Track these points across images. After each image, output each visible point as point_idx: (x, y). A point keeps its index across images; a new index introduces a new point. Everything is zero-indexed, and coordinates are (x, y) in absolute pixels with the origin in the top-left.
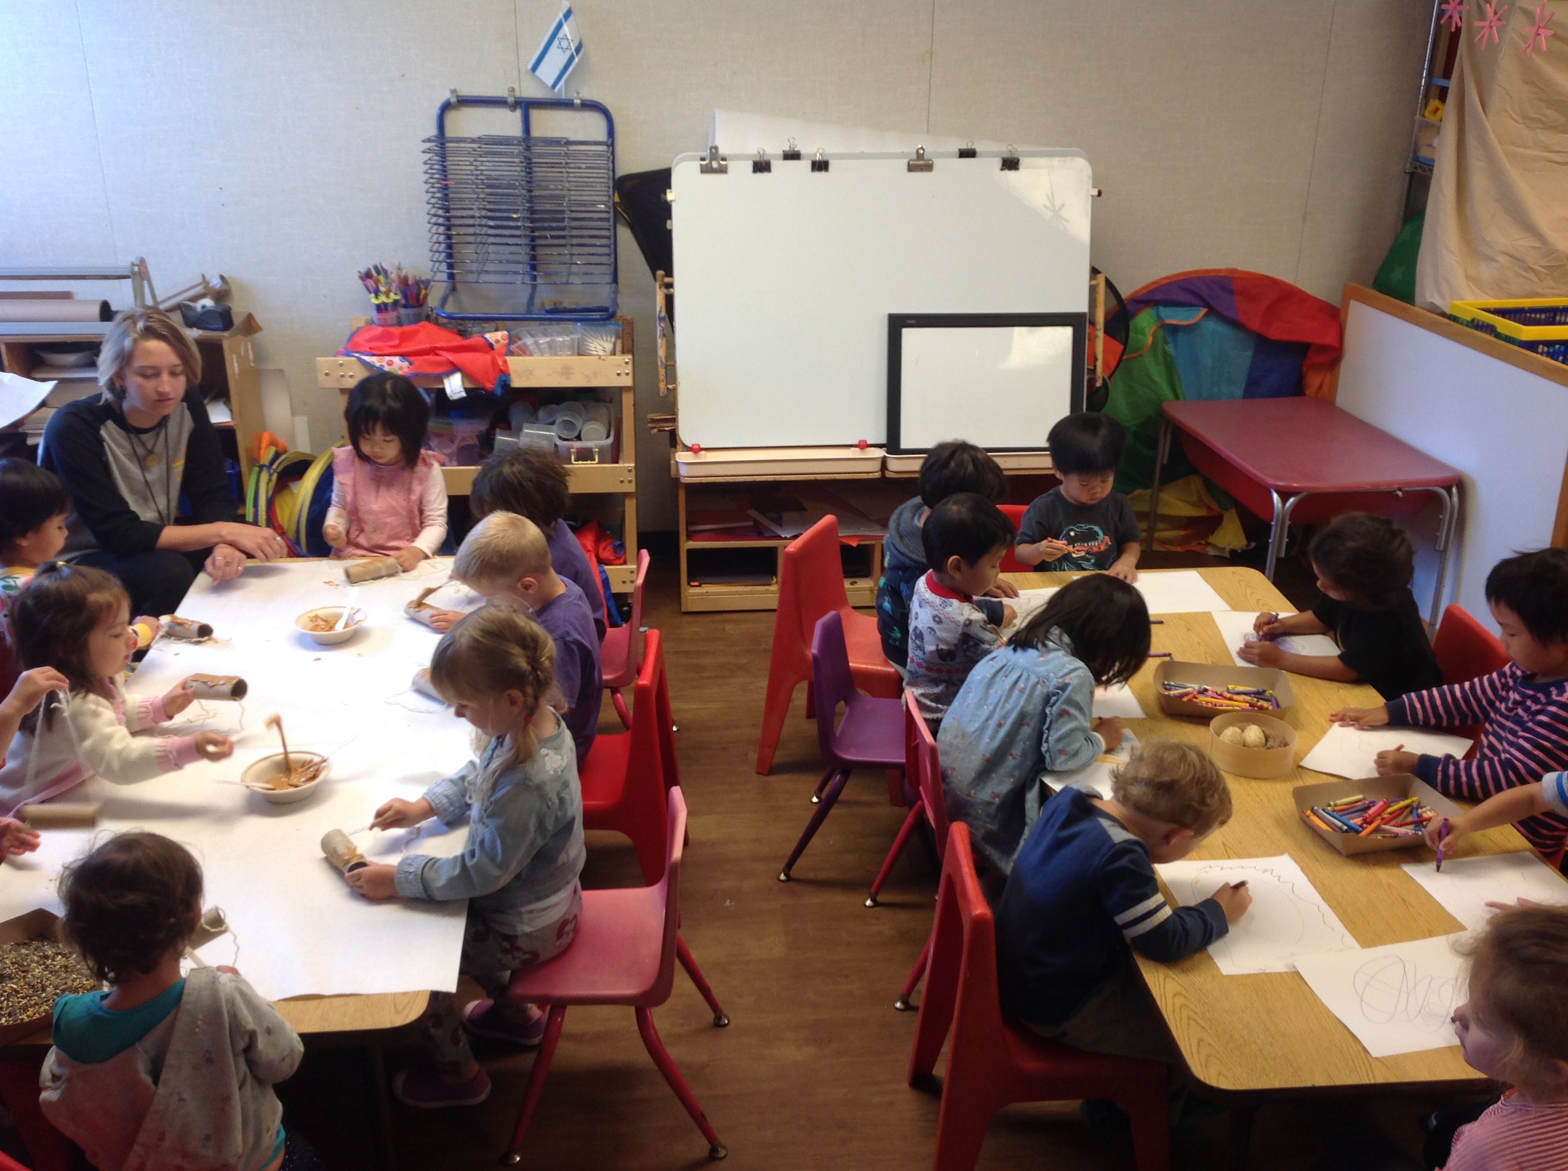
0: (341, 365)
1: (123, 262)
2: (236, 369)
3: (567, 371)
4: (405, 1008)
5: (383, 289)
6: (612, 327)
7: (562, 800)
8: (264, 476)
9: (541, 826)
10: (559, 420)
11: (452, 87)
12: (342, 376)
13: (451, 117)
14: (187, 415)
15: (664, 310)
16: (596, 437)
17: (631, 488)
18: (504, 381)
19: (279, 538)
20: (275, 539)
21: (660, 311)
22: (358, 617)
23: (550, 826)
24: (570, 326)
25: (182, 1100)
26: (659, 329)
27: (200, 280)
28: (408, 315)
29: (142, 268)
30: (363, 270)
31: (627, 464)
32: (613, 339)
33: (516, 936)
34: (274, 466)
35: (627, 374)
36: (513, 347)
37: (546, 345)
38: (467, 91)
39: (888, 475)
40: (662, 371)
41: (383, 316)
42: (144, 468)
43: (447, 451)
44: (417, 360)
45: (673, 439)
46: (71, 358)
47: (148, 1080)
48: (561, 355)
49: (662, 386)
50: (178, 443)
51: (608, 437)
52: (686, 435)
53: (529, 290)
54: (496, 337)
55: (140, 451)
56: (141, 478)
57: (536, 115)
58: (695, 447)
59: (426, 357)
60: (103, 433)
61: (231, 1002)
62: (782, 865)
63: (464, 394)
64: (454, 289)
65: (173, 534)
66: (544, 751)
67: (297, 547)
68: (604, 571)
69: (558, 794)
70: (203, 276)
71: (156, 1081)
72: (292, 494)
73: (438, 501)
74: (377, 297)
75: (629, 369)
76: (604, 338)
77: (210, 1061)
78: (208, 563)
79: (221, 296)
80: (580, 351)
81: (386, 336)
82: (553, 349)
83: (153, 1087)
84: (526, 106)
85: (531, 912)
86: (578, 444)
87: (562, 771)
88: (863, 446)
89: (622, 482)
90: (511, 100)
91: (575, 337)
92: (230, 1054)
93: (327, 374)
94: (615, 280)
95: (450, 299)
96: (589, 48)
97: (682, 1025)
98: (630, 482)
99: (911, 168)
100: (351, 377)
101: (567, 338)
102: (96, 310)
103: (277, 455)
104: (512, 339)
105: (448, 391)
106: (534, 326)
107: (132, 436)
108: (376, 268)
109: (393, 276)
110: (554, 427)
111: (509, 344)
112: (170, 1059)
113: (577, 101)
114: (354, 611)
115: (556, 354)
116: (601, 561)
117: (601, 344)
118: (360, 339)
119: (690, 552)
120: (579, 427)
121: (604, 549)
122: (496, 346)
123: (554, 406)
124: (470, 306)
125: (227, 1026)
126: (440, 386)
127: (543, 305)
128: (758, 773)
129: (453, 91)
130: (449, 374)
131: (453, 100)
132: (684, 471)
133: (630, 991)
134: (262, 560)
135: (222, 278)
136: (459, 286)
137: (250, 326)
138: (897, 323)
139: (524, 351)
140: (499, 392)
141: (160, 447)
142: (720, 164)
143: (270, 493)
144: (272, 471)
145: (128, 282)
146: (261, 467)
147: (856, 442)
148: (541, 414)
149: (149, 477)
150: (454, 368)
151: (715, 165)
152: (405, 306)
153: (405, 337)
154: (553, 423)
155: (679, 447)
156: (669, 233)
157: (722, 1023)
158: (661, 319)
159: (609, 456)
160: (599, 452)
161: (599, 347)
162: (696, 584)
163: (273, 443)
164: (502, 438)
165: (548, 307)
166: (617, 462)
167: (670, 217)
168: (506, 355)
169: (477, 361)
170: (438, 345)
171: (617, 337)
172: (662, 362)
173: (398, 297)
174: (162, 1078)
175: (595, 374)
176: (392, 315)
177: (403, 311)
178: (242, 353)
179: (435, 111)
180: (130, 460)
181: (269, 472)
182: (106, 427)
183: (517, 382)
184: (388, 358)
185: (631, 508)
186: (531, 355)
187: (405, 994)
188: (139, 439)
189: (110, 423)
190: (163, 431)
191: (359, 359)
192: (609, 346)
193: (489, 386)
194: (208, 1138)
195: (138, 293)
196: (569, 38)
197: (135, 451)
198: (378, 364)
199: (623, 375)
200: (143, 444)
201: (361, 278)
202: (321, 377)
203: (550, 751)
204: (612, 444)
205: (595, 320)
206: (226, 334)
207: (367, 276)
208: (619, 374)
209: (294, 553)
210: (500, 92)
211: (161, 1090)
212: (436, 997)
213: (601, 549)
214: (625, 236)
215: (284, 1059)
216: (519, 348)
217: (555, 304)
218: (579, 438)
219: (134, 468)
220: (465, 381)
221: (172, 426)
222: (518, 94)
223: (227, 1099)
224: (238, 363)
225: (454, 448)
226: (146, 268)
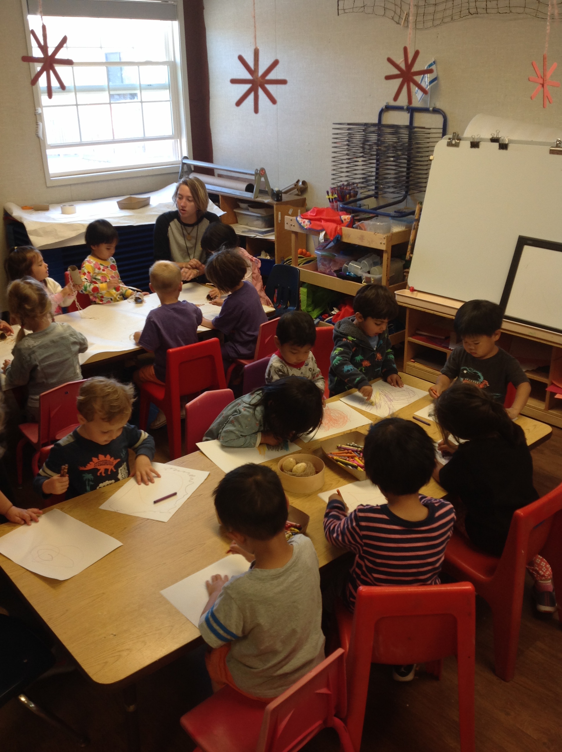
0: (291, 220)
3: (362, 238)
11: (388, 101)
12: (291, 225)
13: (384, 115)
18: (339, 238)
29: (263, 172)
35: (384, 244)
36: (353, 224)
37: (372, 226)
40: (409, 247)
41: (331, 204)
42: (186, 240)
44: (314, 222)
45: (403, 282)
49: (407, 254)
54: (345, 218)
55: (185, 233)
56: (184, 244)
57: (417, 115)
58: (411, 288)
59: (318, 222)
74: (328, 195)
75: (385, 241)
84: (412, 111)
90: (405, 108)
93: (287, 223)
99: (552, 152)
100: (294, 226)
102: (245, 187)
107: (182, 226)
110: (361, 265)
111: (352, 222)
113: (431, 109)
120: (369, 267)
129: (387, 103)
130: (321, 231)
131: (387, 107)
135: (304, 182)
138: (523, 242)
139: (360, 227)
141: (194, 232)
142: (456, 142)
149: (188, 245)
150: (324, 229)
151: (454, 142)
153: (318, 213)
155: (403, 287)
162: (412, 360)
169: (334, 227)
172: (410, 242)
175: (372, 241)
176: (335, 204)
180: (181, 236)
183: (347, 240)
190: (196, 228)
191: (297, 219)
193: (331, 238)
197: (183, 233)
199: (382, 244)
200: (186, 230)
204: (381, 278)
206: (275, 203)
218: (369, 272)
219: (181, 240)
224: (281, 216)
225: (337, 267)
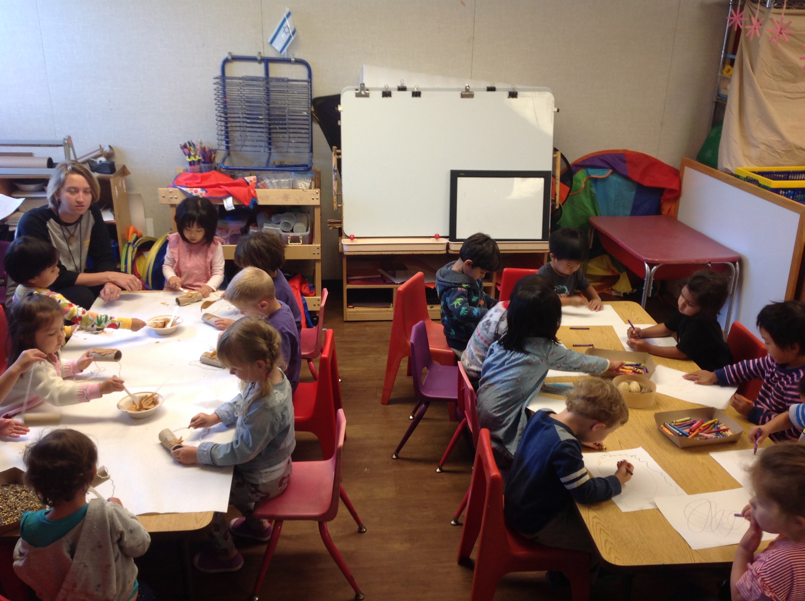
0: (171, 192)
1: (60, 138)
2: (117, 194)
3: (286, 197)
4: (201, 520)
5: (192, 154)
6: (310, 175)
7: (283, 416)
8: (131, 249)
9: (272, 429)
10: (282, 222)
11: (229, 51)
12: (171, 198)
13: (228, 67)
14: (91, 216)
15: (336, 166)
16: (301, 231)
17: (319, 257)
18: (255, 202)
19: (138, 280)
20: (136, 280)
21: (334, 167)
22: (178, 321)
23: (277, 429)
24: (288, 174)
25: (85, 566)
26: (334, 176)
27: (99, 148)
28: (205, 167)
29: (69, 141)
30: (183, 144)
31: (317, 245)
32: (310, 181)
33: (258, 485)
34: (136, 244)
35: (317, 199)
36: (259, 184)
37: (276, 184)
38: (238, 53)
39: (450, 252)
40: (335, 198)
41: (193, 167)
42: (69, 243)
43: (224, 237)
44: (210, 190)
45: (340, 232)
46: (32, 187)
47: (68, 556)
48: (284, 189)
49: (335, 205)
50: (86, 231)
51: (307, 230)
52: (347, 230)
53: (267, 155)
54: (251, 179)
55: (67, 234)
56: (68, 249)
57: (272, 66)
58: (351, 237)
59: (214, 189)
60: (48, 225)
61: (111, 517)
62: (394, 450)
63: (234, 208)
64: (229, 154)
65: (83, 277)
66: (275, 391)
67: (147, 286)
68: (304, 300)
69: (282, 413)
70: (100, 146)
71: (72, 557)
72: (145, 258)
73: (220, 262)
74: (189, 158)
75: (318, 196)
76: (306, 180)
77: (100, 547)
78: (102, 292)
79: (109, 156)
80: (293, 186)
81: (194, 178)
82: (279, 185)
83: (71, 559)
84: (267, 61)
85: (266, 472)
86: (291, 234)
87: (284, 401)
88: (437, 237)
89: (314, 254)
90: (259, 58)
91: (291, 179)
92: (110, 543)
93: (163, 197)
94: (311, 151)
95: (227, 159)
96: (299, 32)
97: (342, 532)
98: (318, 254)
99: (463, 96)
100: (176, 198)
101: (287, 180)
102: (45, 162)
103: (137, 238)
104: (259, 180)
105: (226, 206)
106: (270, 174)
107: (63, 227)
108: (189, 143)
109: (198, 147)
110: (280, 225)
111: (257, 182)
112: (80, 546)
113: (293, 60)
114: (176, 318)
115: (281, 188)
116: (303, 294)
117: (304, 184)
118: (181, 179)
119: (348, 290)
120: (292, 225)
121: (305, 288)
122: (250, 184)
123: (280, 215)
124: (237, 163)
125: (109, 528)
126: (222, 204)
127: (274, 163)
128: (383, 404)
129: (230, 53)
130: (226, 197)
131: (230, 58)
132: (346, 249)
133: (317, 513)
134: (129, 291)
135: (110, 147)
136: (231, 153)
137: (124, 172)
138: (455, 175)
139: (265, 186)
140: (251, 207)
141: (77, 233)
142: (365, 93)
143: (133, 257)
144: (134, 246)
145: (62, 148)
146: (129, 244)
147: (434, 235)
148: (273, 218)
149: (71, 249)
150: (229, 194)
151: (363, 93)
152: (204, 163)
153: (204, 178)
154: (279, 223)
155: (343, 236)
156: (339, 127)
157: (362, 531)
158: (335, 171)
159: (307, 241)
160: (302, 239)
161: (303, 185)
162: (351, 306)
163: (135, 232)
164: (253, 230)
165: (277, 164)
166: (312, 244)
167: (340, 119)
168: (256, 188)
169: (241, 191)
170: (221, 183)
171: (312, 180)
172: (335, 192)
173: (200, 158)
174: (75, 555)
175: (301, 199)
176: (197, 167)
177: (202, 165)
178: (120, 185)
179: (220, 63)
180: (62, 239)
181: (133, 247)
182: (50, 222)
183: (261, 202)
184: (195, 189)
185: (318, 267)
186: (268, 188)
187: (201, 513)
188: (67, 229)
189: (52, 220)
190: (79, 225)
191: (180, 189)
192: (308, 184)
193: (246, 204)
194: (99, 586)
195: (67, 154)
196: (289, 27)
197: (64, 235)
198: (189, 192)
199: (315, 199)
200: (68, 231)
201: (181, 148)
202: (160, 198)
203: (278, 391)
204: (309, 235)
205: (302, 171)
206: (112, 175)
207: (185, 147)
208: (313, 199)
209: (145, 288)
210: (253, 53)
211: (75, 561)
212: (217, 515)
213: (303, 288)
214: (317, 129)
215: (139, 546)
216: (262, 185)
217: (280, 162)
218: (292, 231)
219: (63, 243)
220: (234, 201)
221: (84, 221)
222: (262, 55)
223: (108, 566)
224: (118, 190)
225: (228, 235)
226: (71, 141)
